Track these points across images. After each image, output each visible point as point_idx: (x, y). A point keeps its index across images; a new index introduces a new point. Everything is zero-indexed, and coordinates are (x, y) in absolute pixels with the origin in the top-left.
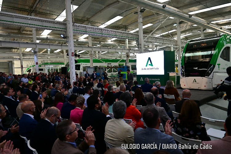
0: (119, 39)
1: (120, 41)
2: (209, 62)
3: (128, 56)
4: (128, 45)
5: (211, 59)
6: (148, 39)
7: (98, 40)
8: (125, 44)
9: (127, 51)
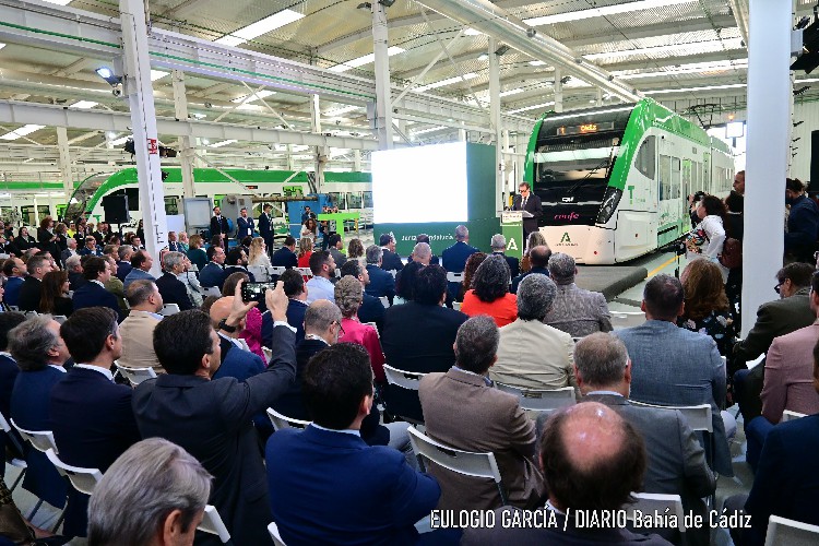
0: (281, 97)
1: (283, 103)
2: (607, 179)
3: (320, 160)
4: (318, 120)
5: (610, 173)
6: (403, 100)
7: (200, 94)
8: (309, 115)
9: (318, 142)
